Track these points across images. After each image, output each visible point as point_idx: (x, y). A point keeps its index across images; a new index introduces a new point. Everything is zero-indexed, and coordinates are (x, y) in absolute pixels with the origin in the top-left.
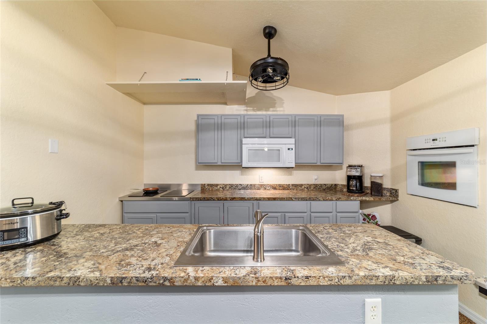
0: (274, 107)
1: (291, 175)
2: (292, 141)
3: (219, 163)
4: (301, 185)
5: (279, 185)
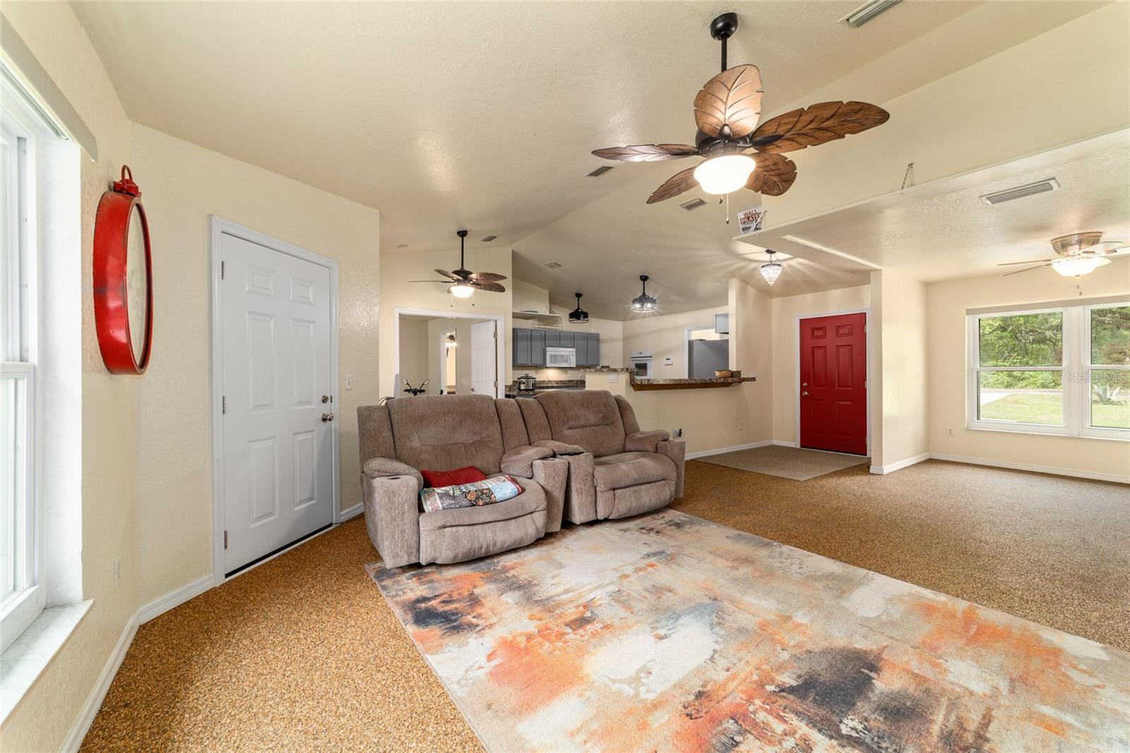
0: (556, 323)
1: (567, 373)
2: (574, 350)
3: (530, 365)
4: (573, 381)
5: (560, 381)
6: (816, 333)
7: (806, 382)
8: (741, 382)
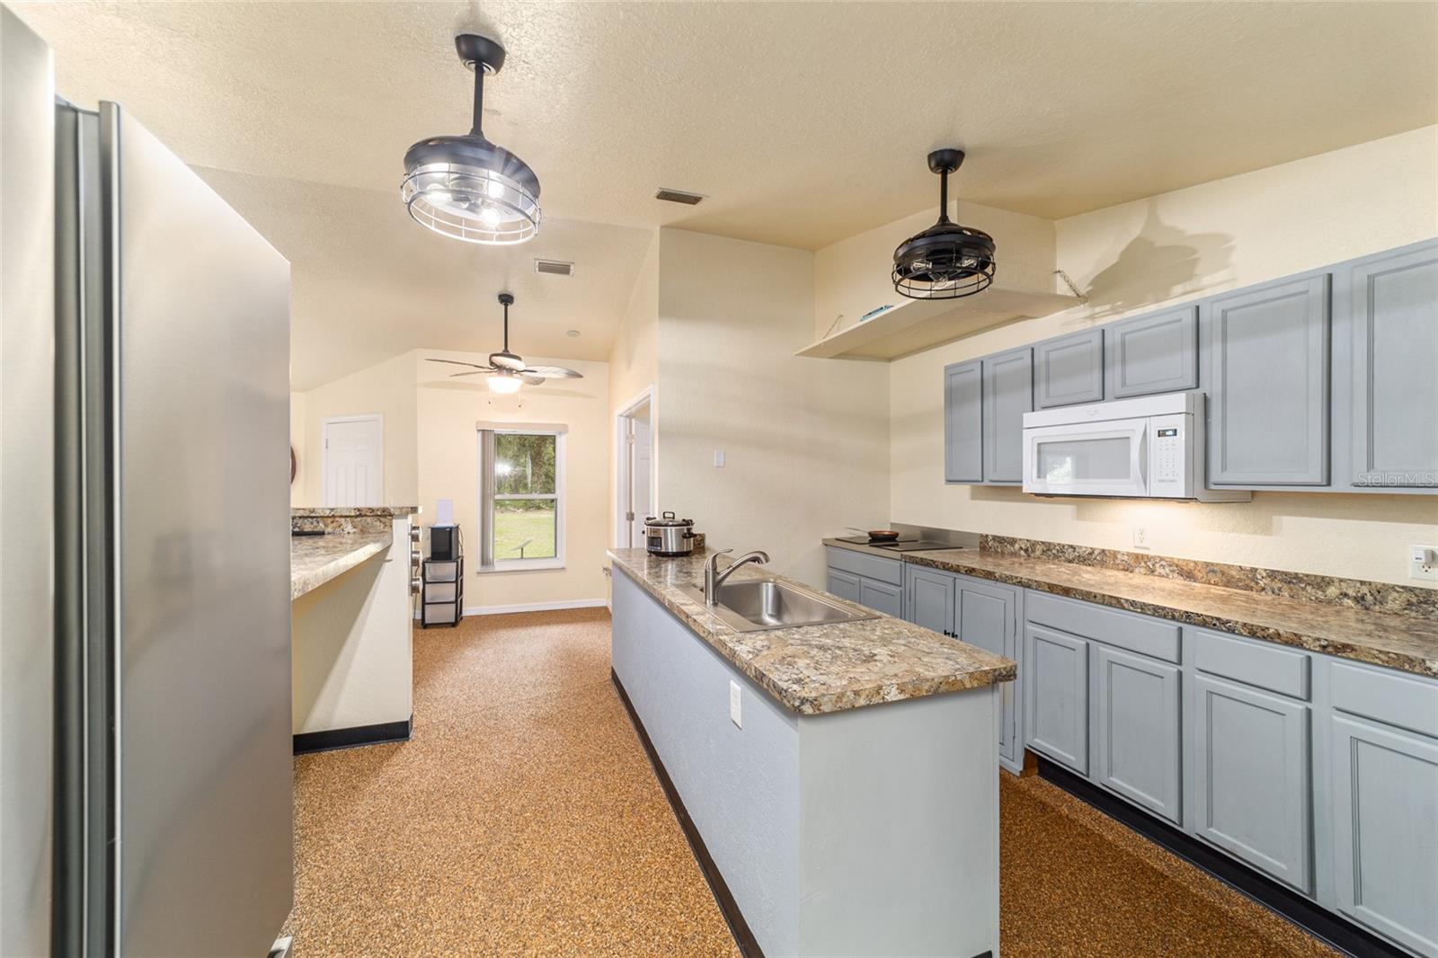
2: (1180, 401)
5: (1207, 564)
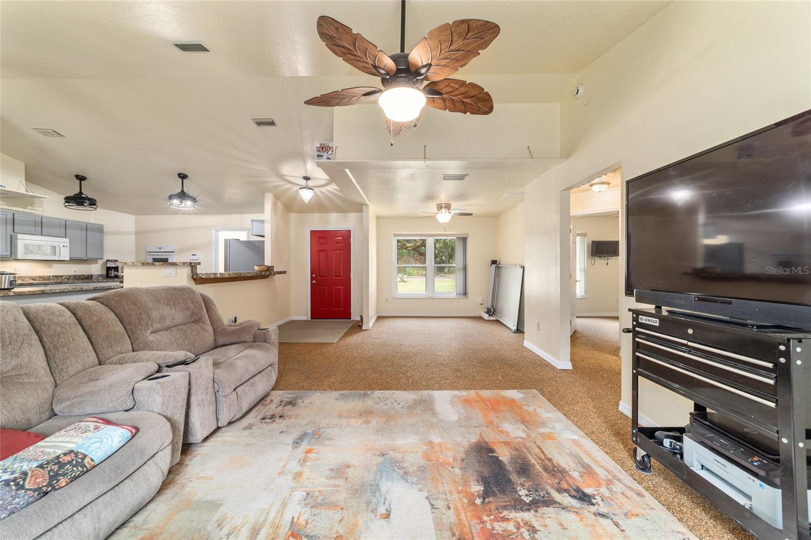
2: (66, 240)
4: (61, 276)
6: (321, 241)
7: (315, 274)
8: (275, 275)
